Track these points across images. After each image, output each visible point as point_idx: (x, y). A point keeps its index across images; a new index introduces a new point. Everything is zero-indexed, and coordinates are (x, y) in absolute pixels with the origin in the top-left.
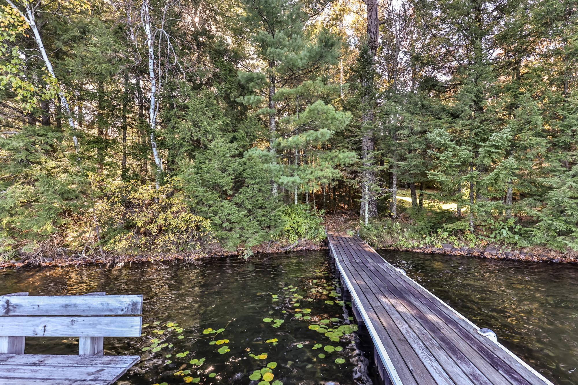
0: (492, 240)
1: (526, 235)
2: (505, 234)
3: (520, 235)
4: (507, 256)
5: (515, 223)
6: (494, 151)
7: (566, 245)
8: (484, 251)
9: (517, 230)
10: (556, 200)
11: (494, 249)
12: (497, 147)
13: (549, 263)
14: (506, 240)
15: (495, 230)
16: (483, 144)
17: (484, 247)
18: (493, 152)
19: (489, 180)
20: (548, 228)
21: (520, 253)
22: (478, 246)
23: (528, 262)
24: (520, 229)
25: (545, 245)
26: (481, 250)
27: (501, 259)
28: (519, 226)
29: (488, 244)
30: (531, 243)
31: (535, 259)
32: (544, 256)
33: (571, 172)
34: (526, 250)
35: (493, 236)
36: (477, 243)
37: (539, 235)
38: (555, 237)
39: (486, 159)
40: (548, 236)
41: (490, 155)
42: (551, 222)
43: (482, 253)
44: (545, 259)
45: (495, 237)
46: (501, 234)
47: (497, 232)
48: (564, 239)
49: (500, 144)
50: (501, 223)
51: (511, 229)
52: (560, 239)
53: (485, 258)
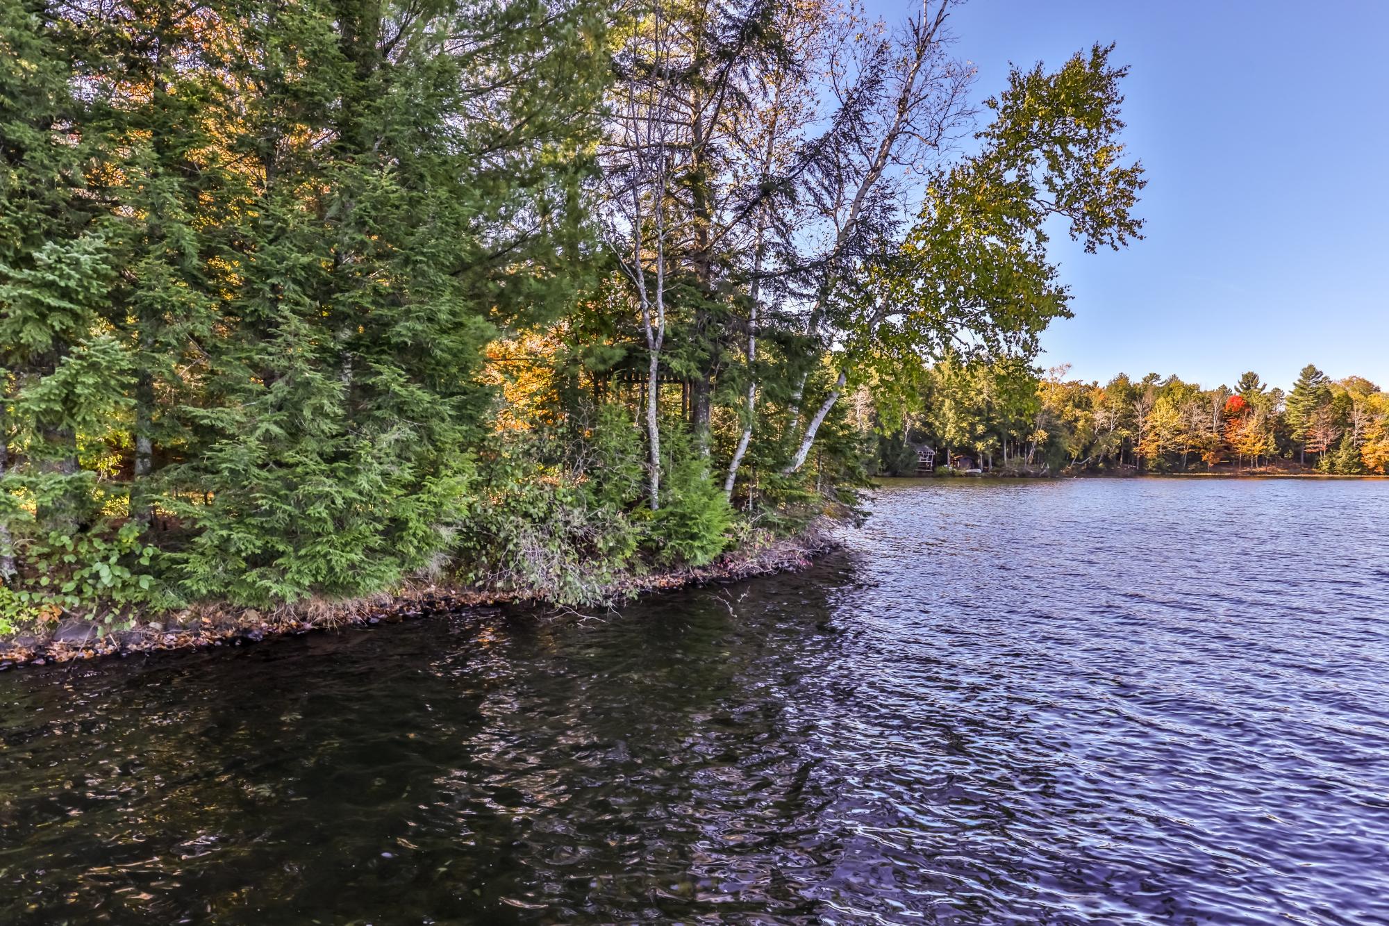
0: (69, 599)
1: (166, 575)
2: (106, 579)
3: (158, 574)
4: (123, 647)
5: (141, 540)
6: (53, 302)
7: (268, 589)
8: (52, 639)
9: (145, 562)
11: (84, 627)
12: (63, 293)
13: (240, 645)
14: (117, 596)
15: (82, 564)
17: (52, 625)
18: (51, 308)
19: (41, 399)
20: (223, 547)
21: (165, 628)
22: (27, 626)
23: (183, 652)
24: (153, 558)
25: (223, 596)
26: (42, 639)
27: (105, 658)
28: (150, 551)
29: (61, 616)
30: (190, 596)
31: (204, 639)
32: (228, 628)
33: (270, 397)
34: (180, 618)
35: (69, 586)
36: (24, 617)
37: (203, 570)
38: (245, 571)
39: (29, 327)
40: (226, 571)
41: (43, 317)
42: (225, 533)
43: (42, 649)
44: (229, 634)
45: (79, 591)
46: (96, 576)
47: (86, 573)
48: (263, 576)
49: (72, 284)
50: (97, 543)
51: (128, 560)
52: (252, 576)
53: (51, 663)
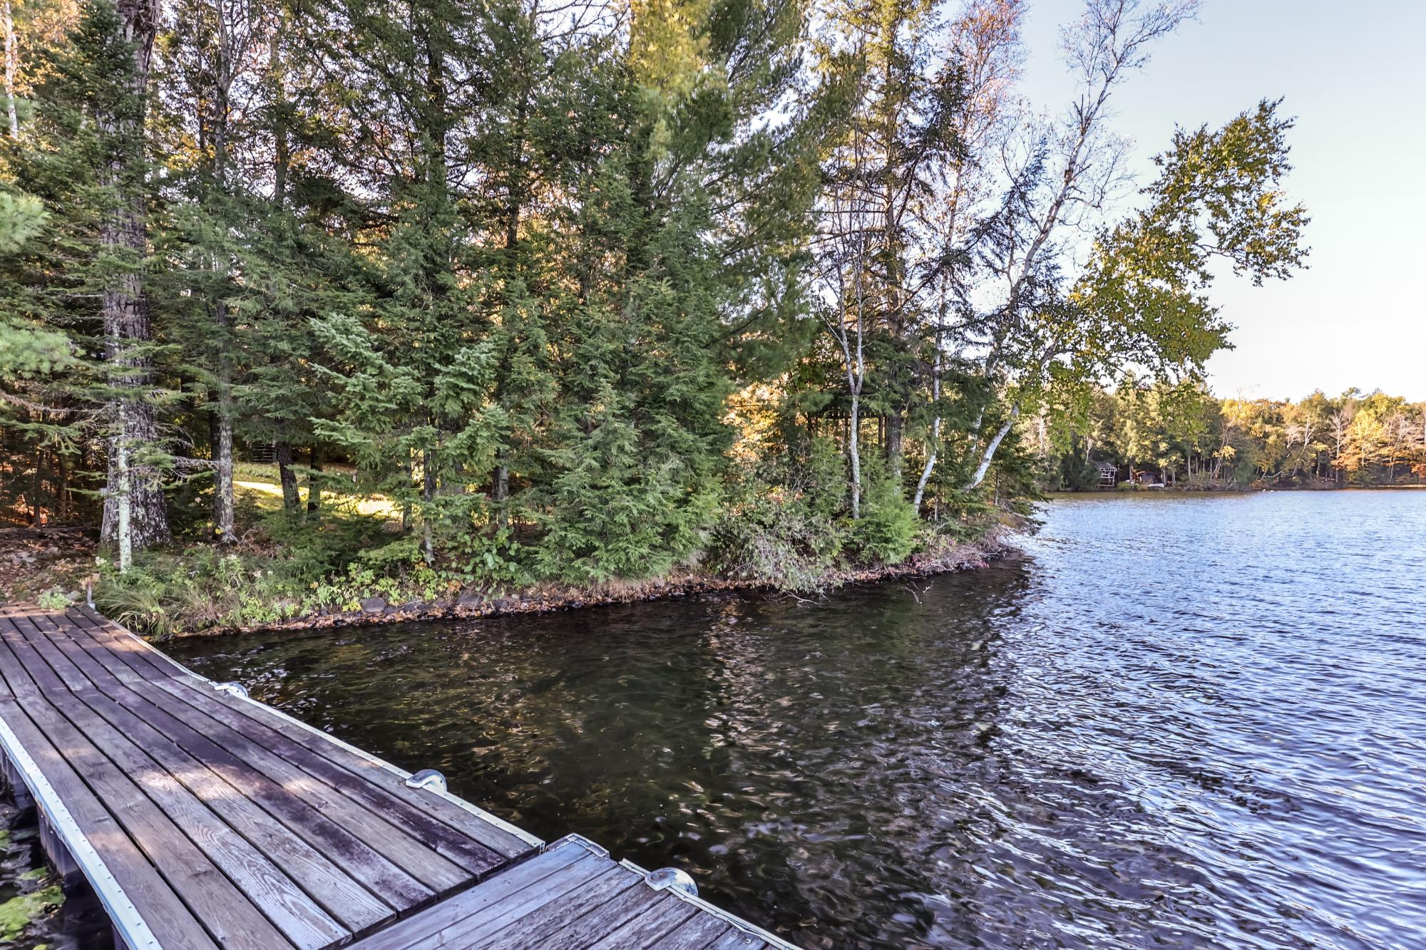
0: (468, 577)
1: (526, 562)
2: (490, 563)
3: (519, 562)
4: (497, 608)
5: (510, 539)
6: (465, 385)
7: (588, 573)
8: (455, 603)
9: (512, 553)
10: (569, 492)
11: (475, 595)
12: (471, 379)
13: (568, 610)
14: (495, 576)
15: (474, 554)
16: (443, 369)
17: (455, 594)
18: (462, 389)
19: (457, 448)
20: (561, 544)
21: (521, 598)
22: (442, 595)
23: (532, 615)
24: (518, 551)
25: (558, 577)
26: (449, 603)
27: (487, 617)
28: (515, 546)
29: (462, 588)
30: (538, 577)
31: (545, 606)
32: (560, 599)
33: (590, 442)
34: (530, 592)
35: (468, 569)
36: (440, 589)
37: (548, 559)
38: (573, 560)
39: (450, 401)
40: (561, 559)
41: (458, 394)
42: (563, 533)
43: (451, 609)
44: (560, 603)
45: (474, 572)
46: (484, 563)
47: (477, 559)
48: (584, 564)
49: (475, 373)
50: (485, 540)
51: (502, 551)
52: (578, 563)
53: (456, 619)
